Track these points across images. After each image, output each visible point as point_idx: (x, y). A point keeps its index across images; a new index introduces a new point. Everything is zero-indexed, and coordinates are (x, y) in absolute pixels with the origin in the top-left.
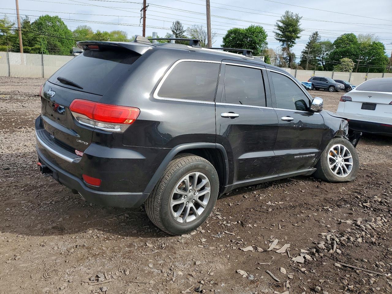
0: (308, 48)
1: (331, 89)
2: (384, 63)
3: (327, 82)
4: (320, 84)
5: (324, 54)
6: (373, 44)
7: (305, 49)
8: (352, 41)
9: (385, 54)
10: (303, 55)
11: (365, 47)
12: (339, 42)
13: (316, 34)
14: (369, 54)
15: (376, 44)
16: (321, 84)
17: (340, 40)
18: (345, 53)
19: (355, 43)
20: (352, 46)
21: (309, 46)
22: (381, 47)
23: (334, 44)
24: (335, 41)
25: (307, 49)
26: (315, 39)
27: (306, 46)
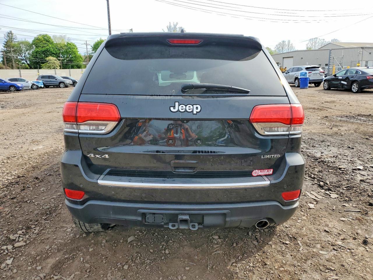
0: (7, 48)
1: (62, 85)
2: (80, 60)
3: (56, 80)
4: (49, 82)
5: (25, 53)
6: (67, 44)
7: (3, 48)
8: (48, 42)
9: (79, 53)
10: (2, 55)
11: (61, 47)
12: (37, 42)
13: (10, 34)
14: (67, 52)
15: (70, 45)
16: (51, 81)
17: (37, 39)
18: (46, 52)
19: (52, 43)
20: (51, 46)
21: (6, 45)
22: (74, 47)
23: (33, 44)
24: (33, 41)
25: (5, 49)
26: (11, 39)
27: (3, 45)
